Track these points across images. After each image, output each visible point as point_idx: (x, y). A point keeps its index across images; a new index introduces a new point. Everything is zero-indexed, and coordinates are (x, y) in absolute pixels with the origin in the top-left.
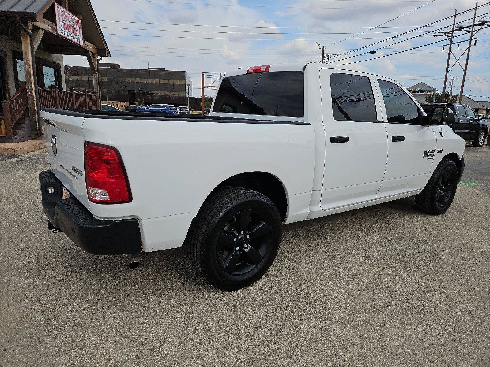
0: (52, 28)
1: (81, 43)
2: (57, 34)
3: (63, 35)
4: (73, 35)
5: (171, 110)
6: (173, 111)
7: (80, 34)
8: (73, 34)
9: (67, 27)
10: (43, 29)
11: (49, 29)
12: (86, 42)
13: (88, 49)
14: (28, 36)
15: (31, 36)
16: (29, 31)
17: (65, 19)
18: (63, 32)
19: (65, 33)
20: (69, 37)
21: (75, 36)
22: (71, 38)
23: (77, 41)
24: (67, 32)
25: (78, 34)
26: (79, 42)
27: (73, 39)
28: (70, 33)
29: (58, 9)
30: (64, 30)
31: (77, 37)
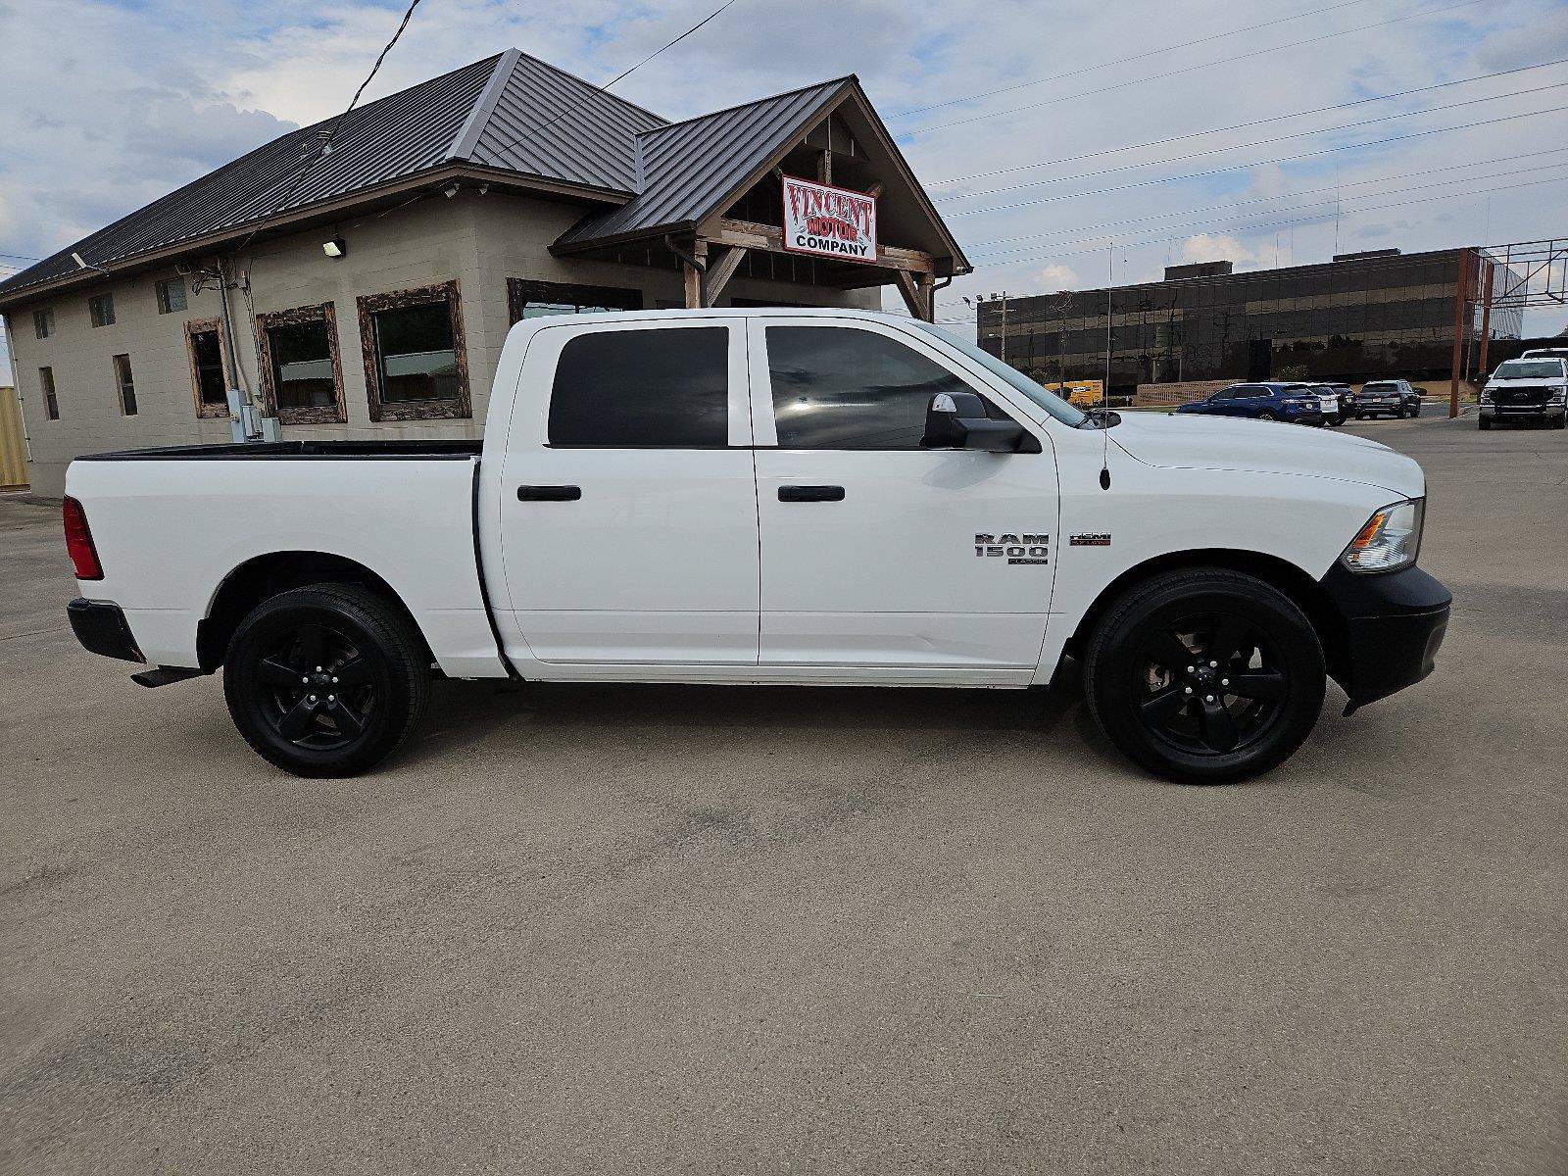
0: (771, 240)
1: (871, 255)
2: (786, 250)
3: (807, 248)
4: (840, 242)
5: (1291, 401)
6: (1297, 401)
7: (867, 232)
8: (842, 238)
9: (822, 226)
10: (741, 248)
11: (761, 242)
12: (889, 250)
13: (897, 267)
14: (696, 271)
15: (700, 269)
16: (697, 259)
17: (816, 209)
18: (806, 241)
19: (812, 243)
20: (826, 251)
21: (847, 243)
22: (833, 250)
23: (853, 255)
24: (820, 237)
25: (860, 234)
26: (859, 256)
27: (840, 251)
28: (830, 238)
29: (792, 190)
30: (807, 237)
31: (853, 244)
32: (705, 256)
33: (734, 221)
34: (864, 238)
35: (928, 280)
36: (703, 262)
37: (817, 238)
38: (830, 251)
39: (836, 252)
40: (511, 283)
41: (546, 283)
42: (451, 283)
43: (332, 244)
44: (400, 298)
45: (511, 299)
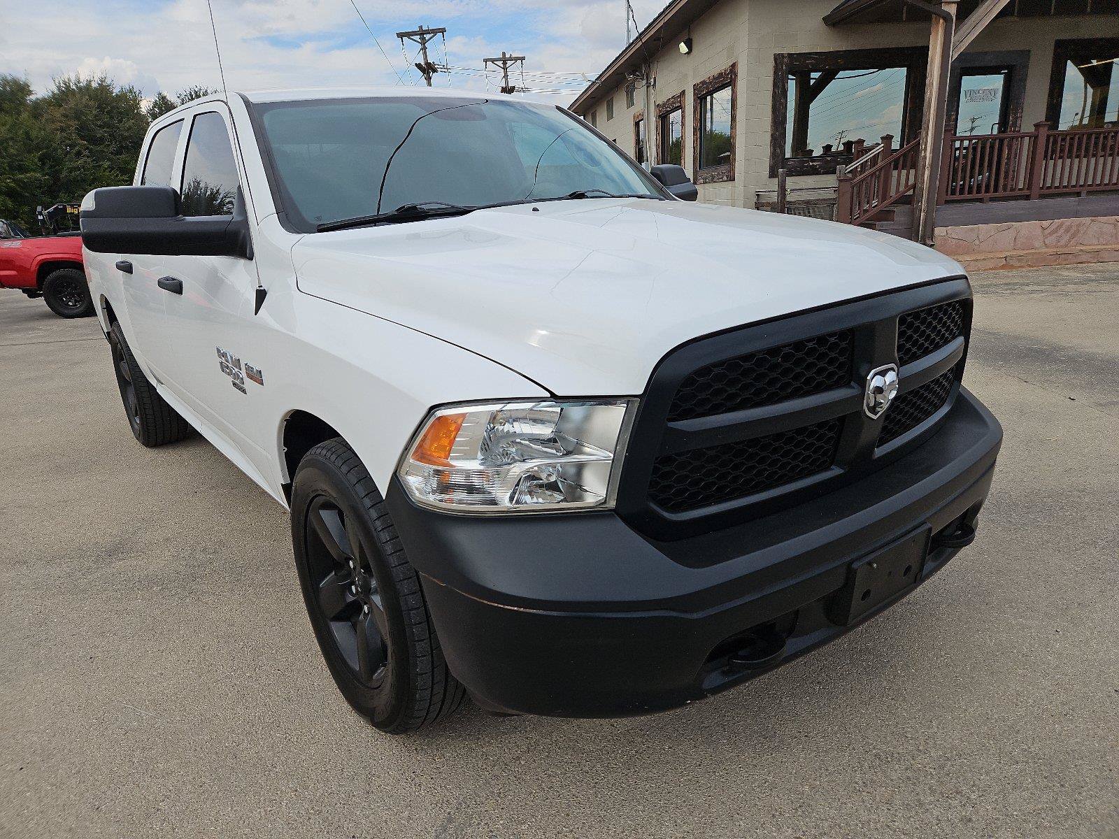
14: (941, 21)
15: (947, 18)
16: (945, 8)
32: (955, 2)
36: (952, 9)
40: (778, 58)
41: (816, 53)
42: (734, 66)
43: (682, 44)
44: (711, 83)
45: (775, 73)
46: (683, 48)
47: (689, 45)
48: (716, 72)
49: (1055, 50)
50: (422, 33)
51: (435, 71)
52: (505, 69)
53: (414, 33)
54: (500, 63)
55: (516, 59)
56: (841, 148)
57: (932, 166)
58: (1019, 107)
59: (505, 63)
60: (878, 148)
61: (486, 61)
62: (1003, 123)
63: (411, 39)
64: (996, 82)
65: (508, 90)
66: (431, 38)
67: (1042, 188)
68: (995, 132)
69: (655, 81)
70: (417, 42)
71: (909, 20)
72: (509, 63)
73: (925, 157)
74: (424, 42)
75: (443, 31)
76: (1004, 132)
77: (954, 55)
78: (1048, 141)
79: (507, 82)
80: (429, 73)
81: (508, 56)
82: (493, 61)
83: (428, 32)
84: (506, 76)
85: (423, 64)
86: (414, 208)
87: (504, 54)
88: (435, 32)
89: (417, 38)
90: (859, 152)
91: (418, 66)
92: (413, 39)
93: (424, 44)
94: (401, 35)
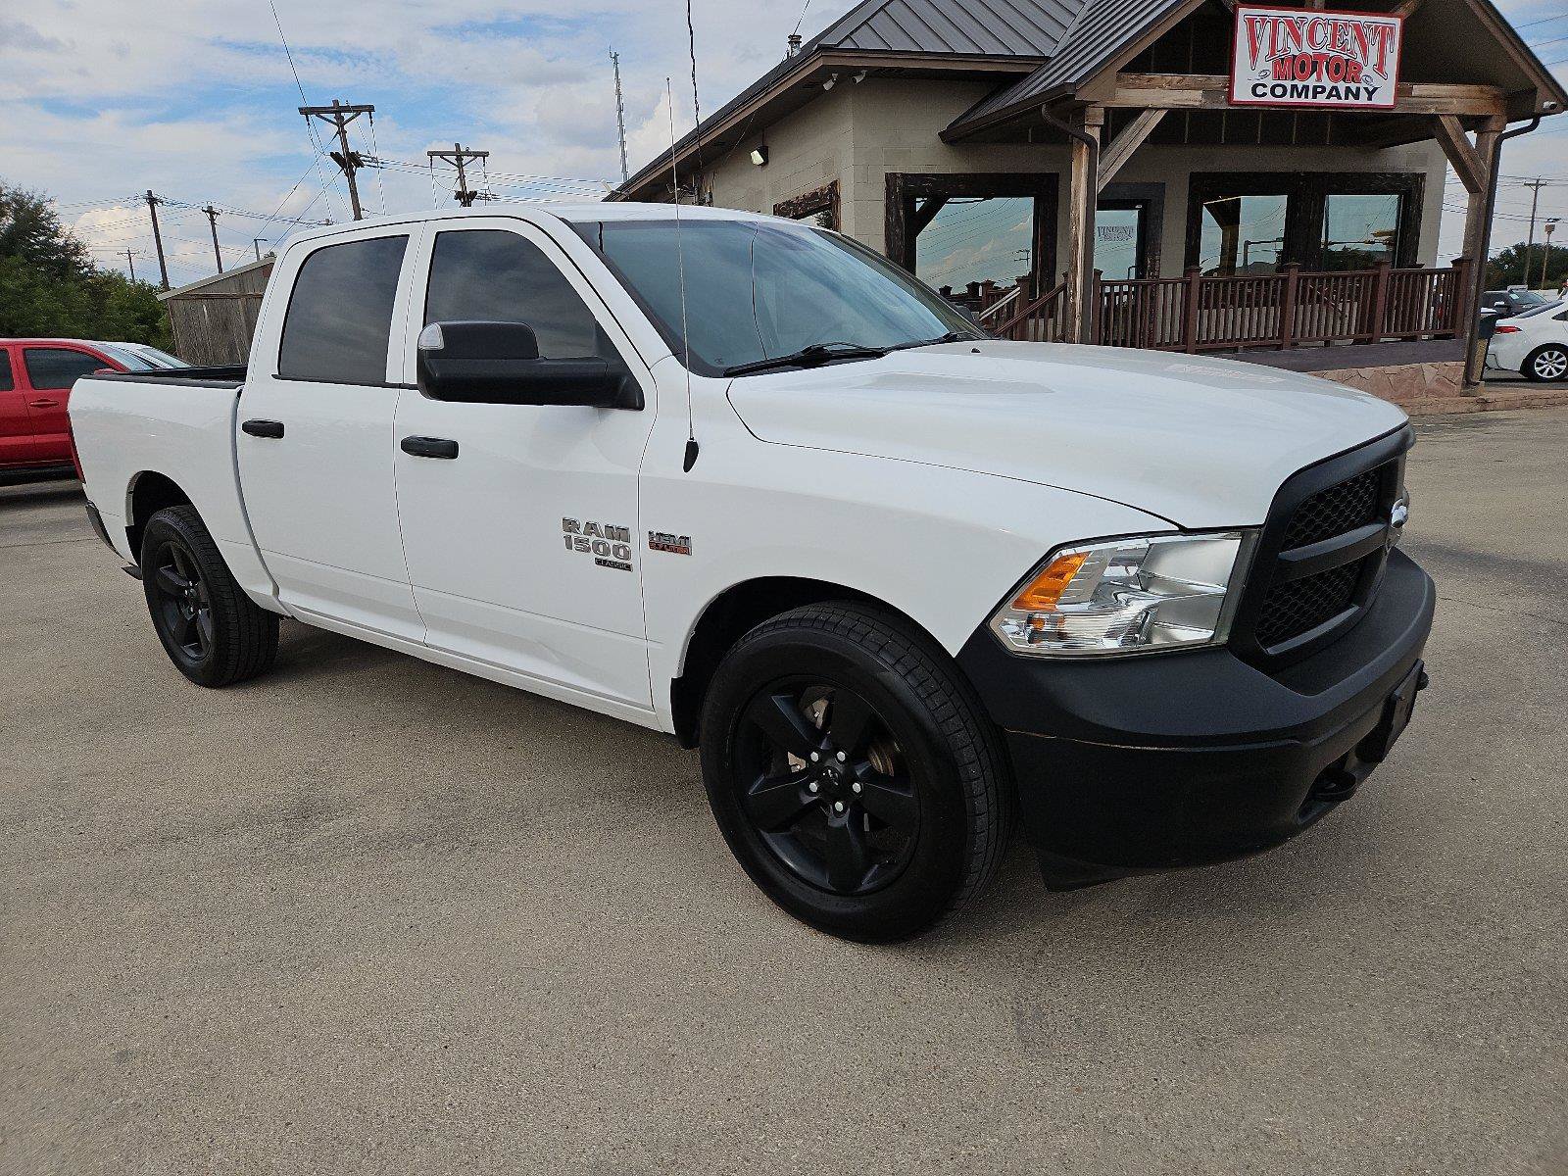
0: (1209, 93)
1: (1385, 97)
3: (1269, 99)
4: (1329, 85)
7: (1380, 67)
8: (1332, 79)
9: (1299, 67)
10: (1158, 109)
11: (1193, 98)
12: (1418, 89)
13: (1433, 111)
14: (1085, 146)
15: (1091, 142)
16: (1088, 131)
17: (1291, 43)
18: (1268, 90)
19: (1279, 91)
20: (1303, 99)
21: (1342, 86)
22: (1314, 97)
23: (1351, 100)
24: (1295, 82)
25: (1367, 70)
26: (1363, 100)
27: (1328, 97)
28: (1312, 82)
29: (1251, 22)
30: (1270, 82)
31: (1353, 86)
32: (1099, 126)
33: (1147, 76)
34: (1374, 75)
35: (1493, 125)
36: (1096, 133)
37: (1288, 84)
38: (1310, 100)
39: (1321, 99)
40: (890, 178)
41: (934, 175)
42: (834, 184)
43: (756, 152)
44: (800, 205)
45: (888, 197)
46: (757, 157)
47: (764, 153)
48: (808, 191)
49: (1191, 183)
50: (338, 110)
51: (359, 164)
52: (460, 166)
53: (326, 110)
54: (453, 159)
55: (476, 155)
56: (965, 290)
57: (1083, 314)
58: (1157, 249)
59: (459, 159)
60: (1014, 292)
61: (431, 154)
62: (1141, 265)
63: (322, 117)
64: (1131, 217)
65: (466, 198)
66: (353, 118)
67: (1198, 342)
68: (1133, 277)
69: (711, 196)
70: (332, 122)
71: (1036, 141)
72: (466, 159)
73: (1074, 303)
74: (341, 123)
75: (370, 109)
76: (1143, 277)
77: (1100, 187)
78: (1201, 288)
79: (463, 184)
80: (351, 167)
81: (463, 149)
82: (442, 155)
83: (347, 109)
84: (462, 177)
85: (342, 153)
86: (821, 349)
87: (457, 145)
88: (358, 110)
89: (331, 117)
90: (988, 295)
91: (335, 156)
92: (325, 119)
93: (342, 126)
94: (306, 111)
